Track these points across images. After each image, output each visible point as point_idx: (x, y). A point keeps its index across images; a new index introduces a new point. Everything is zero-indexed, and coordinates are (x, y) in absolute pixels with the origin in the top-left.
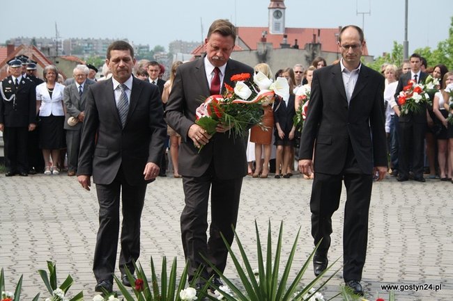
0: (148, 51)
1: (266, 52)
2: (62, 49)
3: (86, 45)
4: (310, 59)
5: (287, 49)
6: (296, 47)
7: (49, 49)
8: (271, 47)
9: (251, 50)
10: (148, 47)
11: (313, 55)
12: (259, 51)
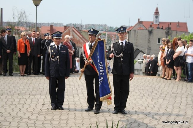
0: (113, 29)
1: (152, 30)
2: (85, 27)
3: (92, 26)
4: (167, 33)
5: (159, 29)
6: (162, 29)
7: (78, 28)
8: (153, 28)
9: (147, 29)
10: (113, 27)
11: (168, 31)
12: (149, 30)
